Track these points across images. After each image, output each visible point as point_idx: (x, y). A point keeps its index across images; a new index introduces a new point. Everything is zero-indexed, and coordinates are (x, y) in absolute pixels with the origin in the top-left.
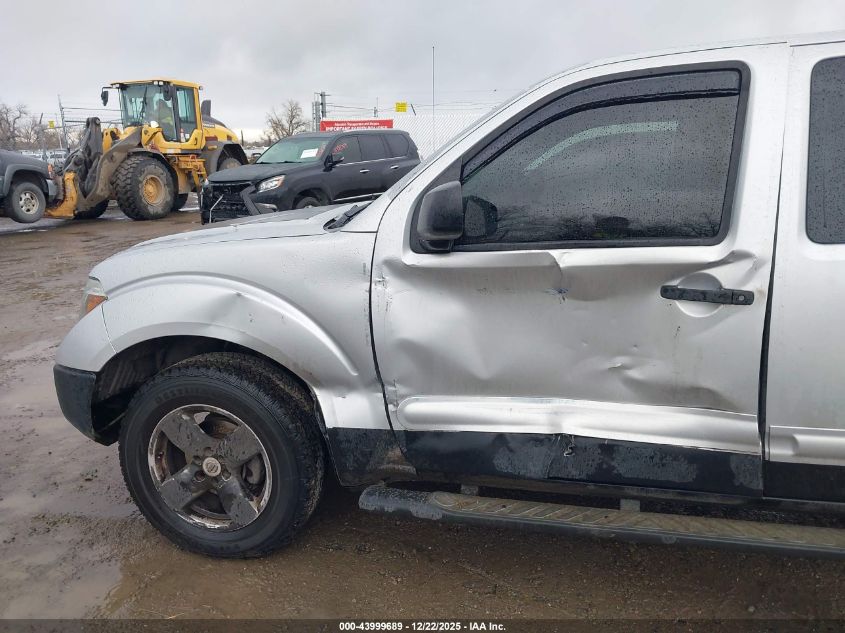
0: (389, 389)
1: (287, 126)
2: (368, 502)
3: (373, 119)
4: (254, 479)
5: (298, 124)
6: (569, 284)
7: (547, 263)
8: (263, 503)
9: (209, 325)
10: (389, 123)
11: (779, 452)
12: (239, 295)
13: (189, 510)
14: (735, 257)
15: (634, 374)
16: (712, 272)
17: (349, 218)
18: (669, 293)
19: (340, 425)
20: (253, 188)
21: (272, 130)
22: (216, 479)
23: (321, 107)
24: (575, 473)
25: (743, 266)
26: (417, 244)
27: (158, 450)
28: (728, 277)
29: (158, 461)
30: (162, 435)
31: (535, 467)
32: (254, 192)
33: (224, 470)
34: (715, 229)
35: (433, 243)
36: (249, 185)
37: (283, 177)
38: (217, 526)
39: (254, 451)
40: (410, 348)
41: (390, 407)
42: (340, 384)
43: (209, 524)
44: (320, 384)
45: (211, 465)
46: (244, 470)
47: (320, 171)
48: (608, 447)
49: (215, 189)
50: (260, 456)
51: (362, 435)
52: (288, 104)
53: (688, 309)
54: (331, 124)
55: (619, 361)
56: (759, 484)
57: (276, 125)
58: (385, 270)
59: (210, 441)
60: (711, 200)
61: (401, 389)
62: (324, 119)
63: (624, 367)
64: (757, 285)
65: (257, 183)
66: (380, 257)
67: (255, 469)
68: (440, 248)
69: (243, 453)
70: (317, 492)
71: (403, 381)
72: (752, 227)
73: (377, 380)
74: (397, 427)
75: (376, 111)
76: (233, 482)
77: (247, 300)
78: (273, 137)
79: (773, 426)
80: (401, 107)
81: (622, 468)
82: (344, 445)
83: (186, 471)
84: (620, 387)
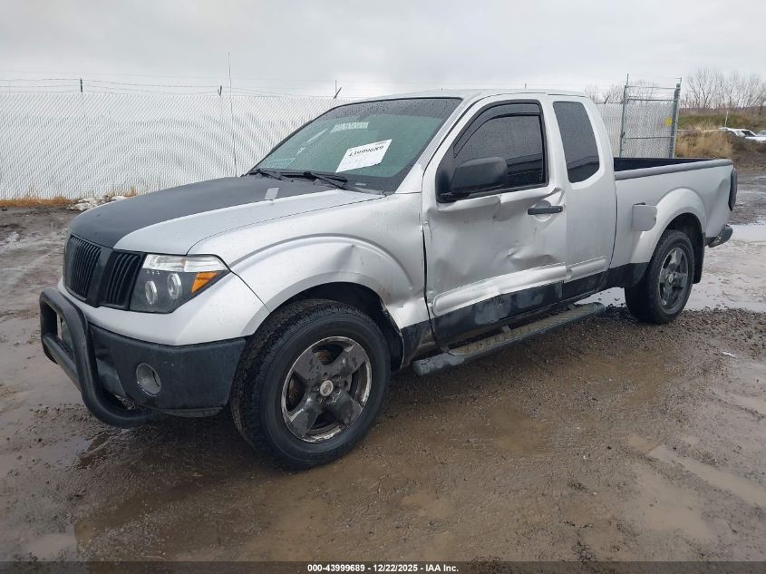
0: (428, 294)
8: (365, 399)
9: (338, 272)
11: (567, 278)
12: (353, 247)
13: (310, 433)
14: (554, 191)
16: (546, 199)
18: (531, 212)
22: (329, 398)
24: (504, 314)
25: (558, 194)
28: (553, 201)
30: (295, 376)
33: (335, 386)
38: (332, 435)
39: (360, 361)
41: (429, 305)
42: (401, 298)
43: (326, 437)
45: (326, 387)
48: (514, 296)
53: (536, 218)
55: (510, 252)
58: (428, 217)
59: (326, 369)
61: (434, 291)
63: (511, 255)
64: (563, 203)
66: (425, 208)
67: (360, 378)
73: (424, 289)
74: (432, 316)
76: (342, 394)
77: (359, 249)
81: (519, 304)
82: (410, 336)
83: (309, 400)
84: (510, 265)
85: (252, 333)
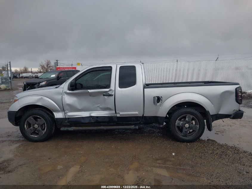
0: (65, 111)
1: (46, 67)
2: (62, 129)
3: (71, 67)
4: (43, 128)
5: (50, 67)
6: (91, 95)
7: (87, 92)
8: (45, 131)
10: (75, 68)
11: (118, 115)
12: (42, 98)
13: (31, 134)
14: (110, 90)
15: (100, 107)
16: (108, 92)
17: (59, 86)
18: (104, 95)
19: (58, 117)
20: (38, 84)
21: (41, 68)
23: (57, 64)
24: (93, 122)
25: (111, 91)
26: (69, 90)
27: (27, 124)
28: (110, 93)
29: (26, 126)
30: (28, 121)
31: (87, 121)
32: (38, 85)
33: (38, 127)
34: (108, 86)
35: (71, 89)
36: (37, 84)
37: (46, 82)
38: (37, 136)
39: (43, 122)
40: (68, 105)
41: (65, 114)
42: (57, 111)
43: (35, 136)
44: (54, 112)
45: (36, 126)
46: (42, 126)
47: (56, 80)
48: (97, 117)
49: (27, 85)
50: (44, 124)
51: (61, 119)
52: (46, 61)
53: (105, 97)
54: (59, 68)
55: (99, 105)
56: (116, 120)
57: (43, 67)
58: (64, 93)
59: (36, 122)
60: (107, 83)
61: (67, 111)
62: (57, 67)
63: (99, 106)
64: (113, 93)
65: (39, 83)
66: (64, 91)
67: (44, 126)
68: (72, 90)
69: (41, 123)
70: (54, 129)
71: (67, 110)
72: (112, 87)
73: (63, 110)
74: (67, 117)
75: (72, 65)
76: (40, 128)
77: (43, 99)
78: (41, 70)
79: (117, 112)
80: (78, 64)
81: (99, 120)
82: (58, 120)
83: (31, 127)
84: (99, 109)
85: (17, 111)
